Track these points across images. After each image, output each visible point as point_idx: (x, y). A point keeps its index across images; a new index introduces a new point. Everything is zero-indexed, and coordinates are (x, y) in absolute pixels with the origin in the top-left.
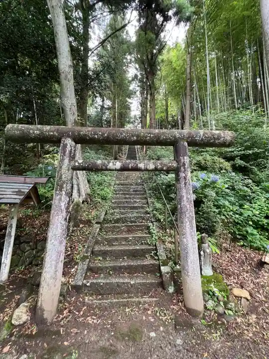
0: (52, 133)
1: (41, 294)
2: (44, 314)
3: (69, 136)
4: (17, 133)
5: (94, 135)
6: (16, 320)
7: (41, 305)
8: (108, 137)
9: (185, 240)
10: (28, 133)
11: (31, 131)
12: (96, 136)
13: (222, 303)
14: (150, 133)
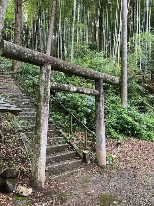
0: (40, 59)
1: (40, 173)
2: (42, 185)
3: (50, 64)
4: (14, 51)
5: (65, 66)
6: (26, 193)
7: (40, 180)
8: (71, 70)
9: (101, 133)
10: (23, 54)
11: (26, 53)
12: (66, 68)
13: (111, 161)
14: (90, 72)
